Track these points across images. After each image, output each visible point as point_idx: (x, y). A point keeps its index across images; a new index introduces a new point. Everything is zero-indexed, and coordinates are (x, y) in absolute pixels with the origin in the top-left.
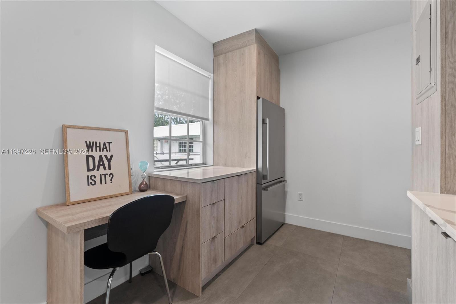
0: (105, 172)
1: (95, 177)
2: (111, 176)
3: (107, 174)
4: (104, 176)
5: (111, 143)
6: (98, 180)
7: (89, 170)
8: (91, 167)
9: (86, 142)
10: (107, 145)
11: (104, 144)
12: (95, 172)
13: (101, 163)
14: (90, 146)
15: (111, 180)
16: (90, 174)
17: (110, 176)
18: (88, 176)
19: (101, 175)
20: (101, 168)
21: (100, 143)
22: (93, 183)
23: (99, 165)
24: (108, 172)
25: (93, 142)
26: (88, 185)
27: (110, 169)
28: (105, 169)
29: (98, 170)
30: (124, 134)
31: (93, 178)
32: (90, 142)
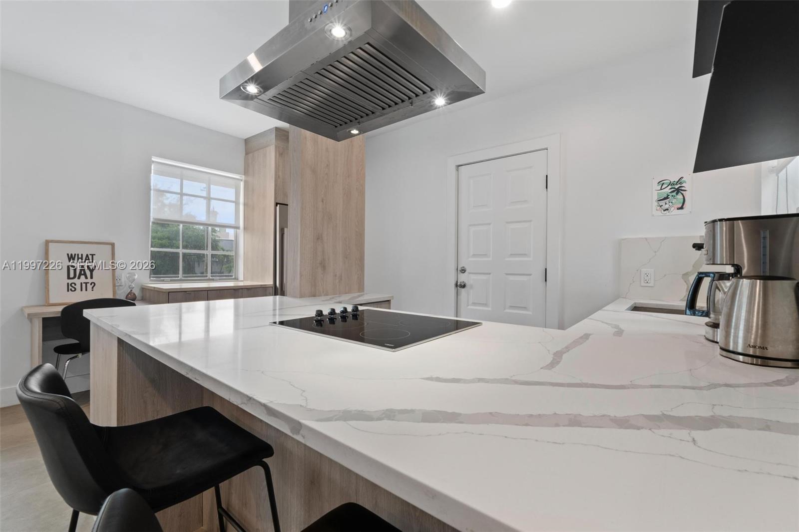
0: (86, 281)
1: (75, 285)
2: (93, 284)
3: (88, 283)
4: (85, 284)
5: (95, 255)
6: (78, 287)
7: (69, 278)
8: (72, 275)
9: (68, 254)
10: (90, 257)
11: (87, 255)
12: (76, 280)
13: (83, 273)
14: (71, 257)
15: (93, 288)
16: (70, 281)
17: (91, 284)
18: (68, 284)
19: (81, 283)
20: (83, 277)
21: (82, 255)
22: (73, 289)
23: (80, 274)
24: (89, 280)
25: (75, 254)
26: (68, 291)
27: (92, 278)
28: (86, 278)
29: (79, 278)
30: (110, 246)
31: (73, 285)
32: (72, 255)
